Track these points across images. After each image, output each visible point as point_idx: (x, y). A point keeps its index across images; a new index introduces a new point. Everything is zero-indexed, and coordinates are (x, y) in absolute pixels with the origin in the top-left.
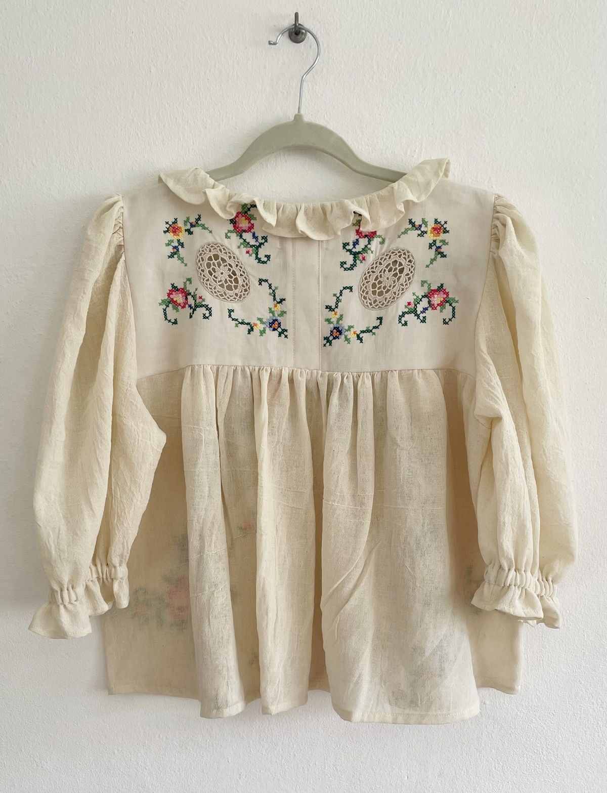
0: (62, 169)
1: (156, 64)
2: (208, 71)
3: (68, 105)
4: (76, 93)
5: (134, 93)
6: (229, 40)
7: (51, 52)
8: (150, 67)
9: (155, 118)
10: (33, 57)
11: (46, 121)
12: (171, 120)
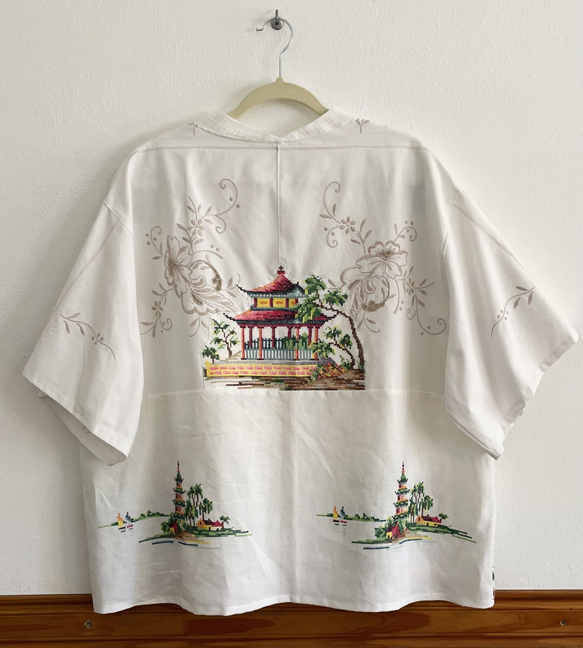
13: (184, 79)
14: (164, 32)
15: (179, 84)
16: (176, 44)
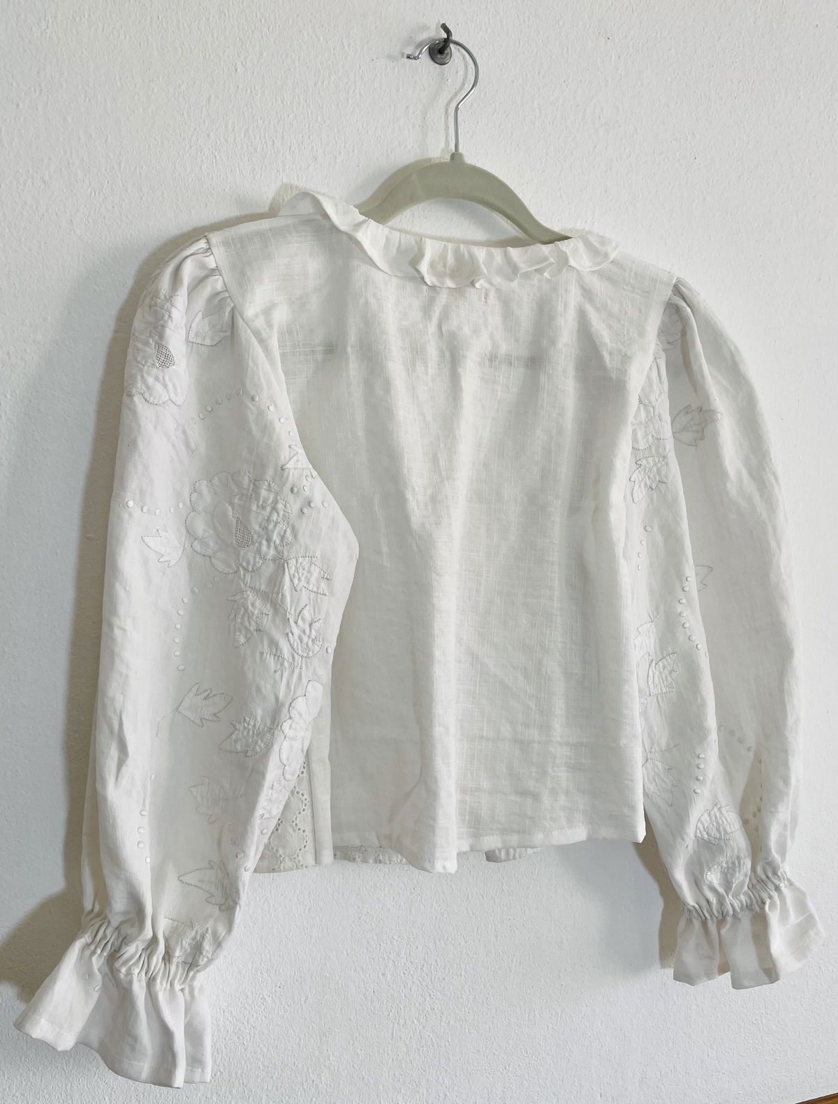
0: (93, 194)
1: (244, 62)
2: (320, 83)
3: (105, 100)
4: (119, 84)
5: (210, 97)
6: (349, 46)
7: (81, 19)
8: (236, 65)
9: (242, 137)
10: (50, 22)
11: (70, 120)
12: (266, 142)
13: (255, 138)
14: (213, 36)
15: (245, 148)
16: (239, 66)
